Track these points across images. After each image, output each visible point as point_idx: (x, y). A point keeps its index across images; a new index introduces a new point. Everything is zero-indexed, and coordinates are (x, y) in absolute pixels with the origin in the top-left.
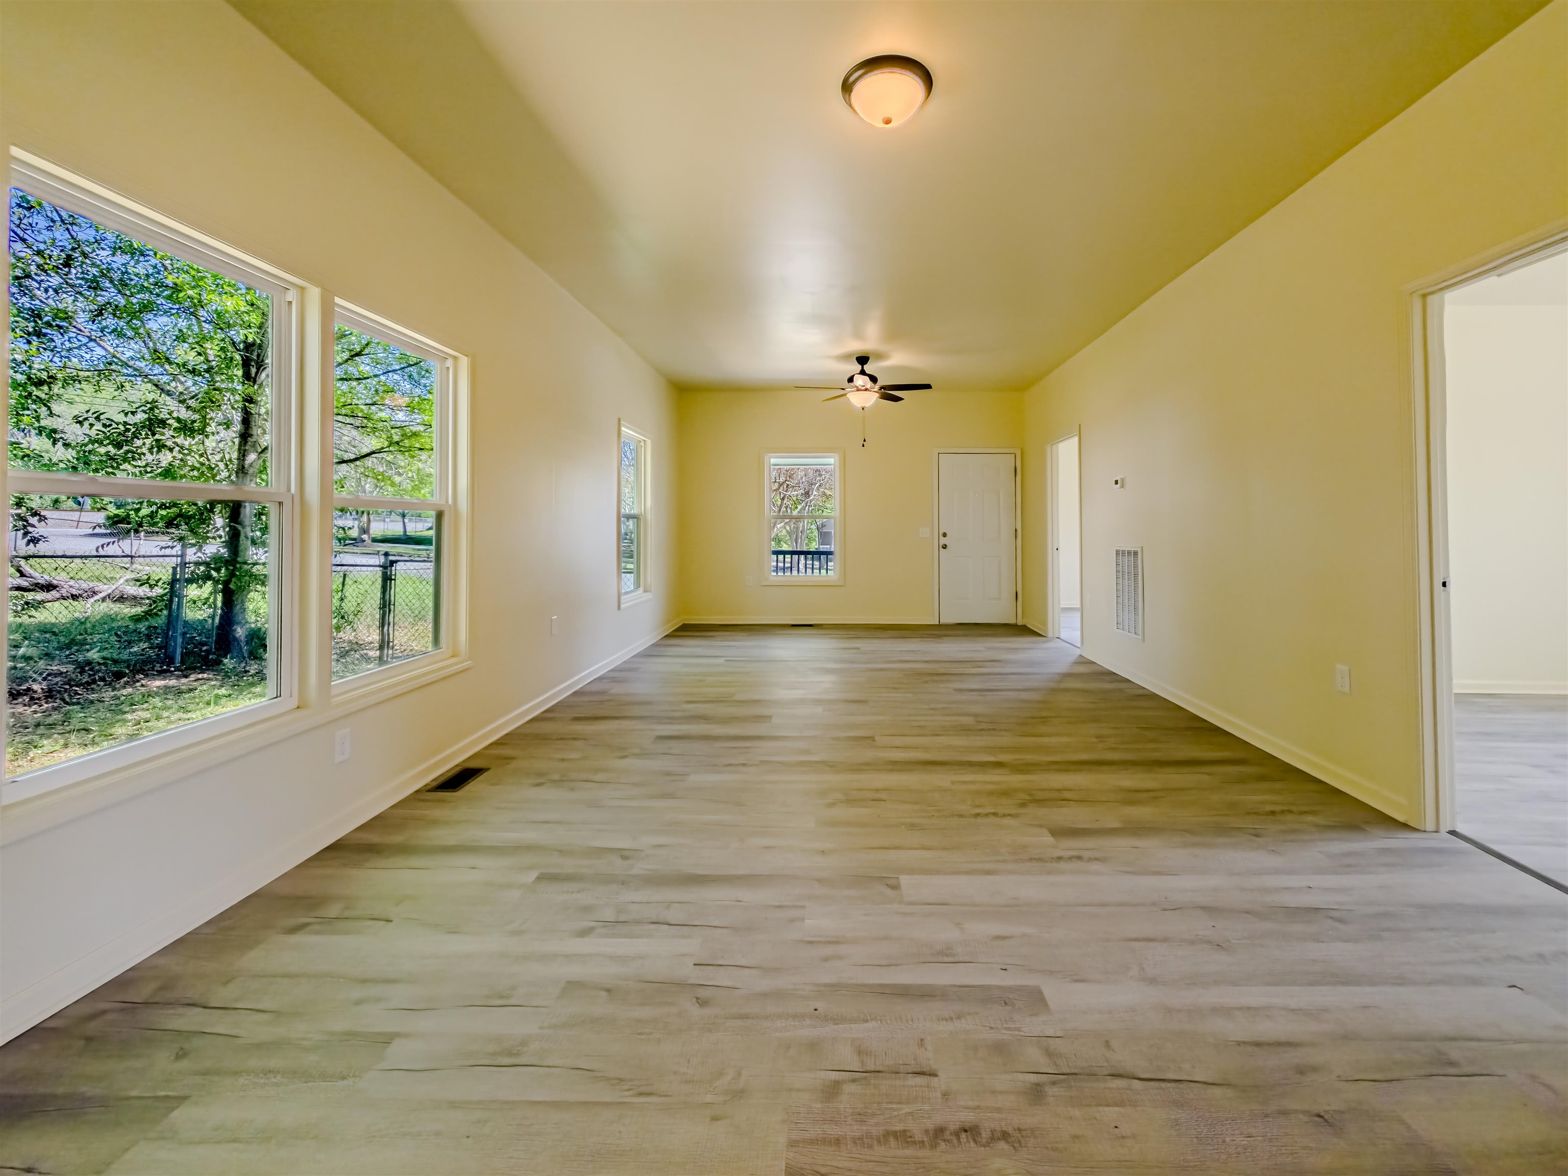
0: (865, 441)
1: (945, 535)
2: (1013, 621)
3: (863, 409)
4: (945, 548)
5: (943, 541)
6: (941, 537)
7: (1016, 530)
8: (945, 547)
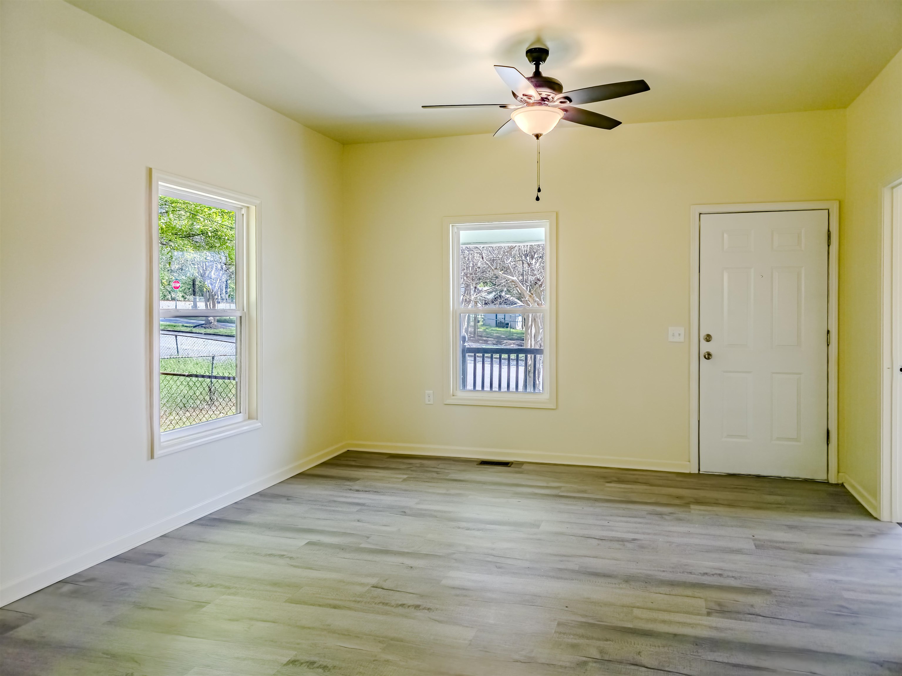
0: (539, 190)
1: (708, 338)
2: (821, 476)
3: (537, 136)
4: (708, 359)
5: (706, 347)
6: (703, 341)
7: (828, 332)
8: (708, 356)
